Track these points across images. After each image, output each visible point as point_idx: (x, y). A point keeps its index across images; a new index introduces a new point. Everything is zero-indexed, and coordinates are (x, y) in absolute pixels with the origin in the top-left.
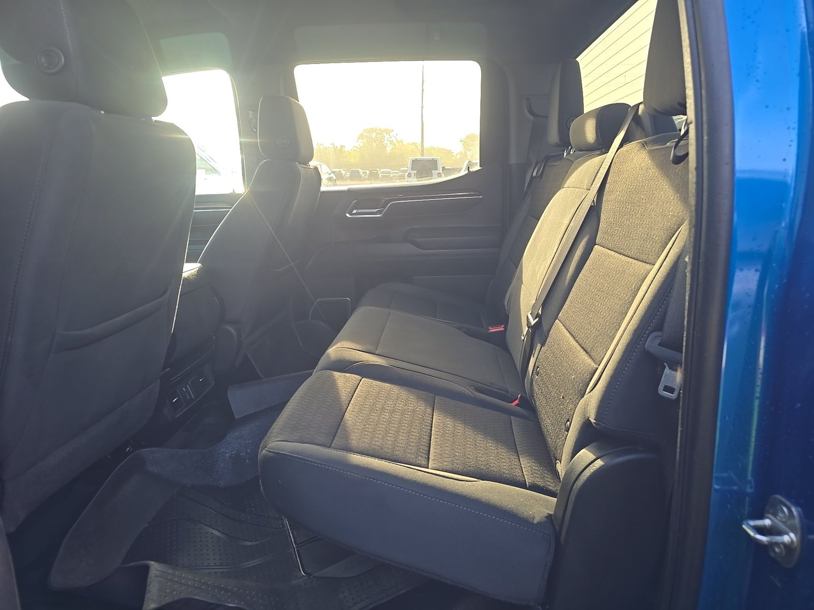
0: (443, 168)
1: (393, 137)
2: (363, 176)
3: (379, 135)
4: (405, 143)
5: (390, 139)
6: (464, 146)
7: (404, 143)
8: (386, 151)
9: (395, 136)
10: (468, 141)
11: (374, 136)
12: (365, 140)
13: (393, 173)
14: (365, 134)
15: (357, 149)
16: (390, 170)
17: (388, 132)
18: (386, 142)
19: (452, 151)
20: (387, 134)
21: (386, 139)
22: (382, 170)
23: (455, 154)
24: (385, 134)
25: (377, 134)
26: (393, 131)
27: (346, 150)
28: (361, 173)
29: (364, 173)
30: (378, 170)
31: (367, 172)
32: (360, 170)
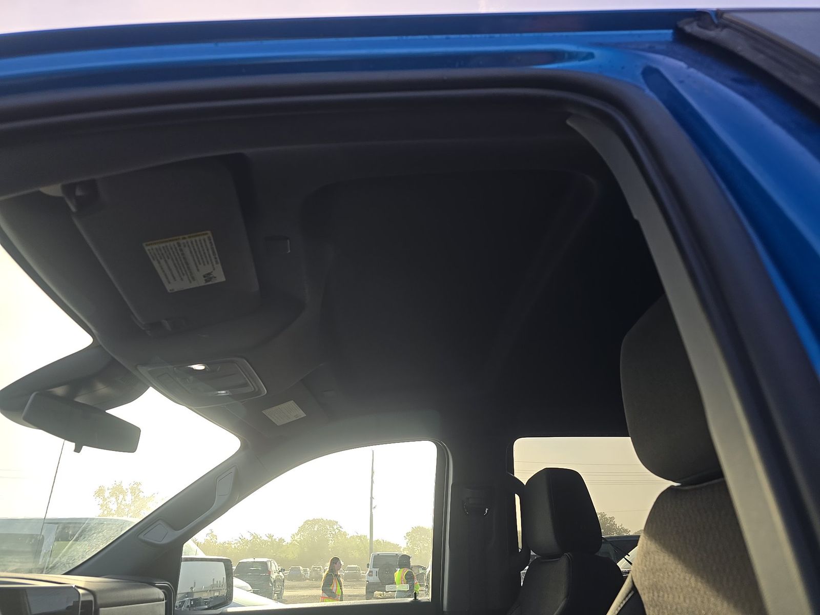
1: (336, 529)
2: (304, 574)
3: (321, 528)
4: (348, 536)
5: (333, 532)
6: (410, 541)
9: (339, 528)
10: (414, 535)
11: (316, 529)
12: (307, 533)
14: (306, 526)
15: (296, 543)
17: (332, 524)
18: (328, 535)
20: (330, 526)
21: (329, 532)
24: (328, 526)
25: (320, 526)
26: (337, 523)
28: (302, 572)
29: (305, 571)
30: (321, 567)
31: (308, 569)
32: (301, 568)
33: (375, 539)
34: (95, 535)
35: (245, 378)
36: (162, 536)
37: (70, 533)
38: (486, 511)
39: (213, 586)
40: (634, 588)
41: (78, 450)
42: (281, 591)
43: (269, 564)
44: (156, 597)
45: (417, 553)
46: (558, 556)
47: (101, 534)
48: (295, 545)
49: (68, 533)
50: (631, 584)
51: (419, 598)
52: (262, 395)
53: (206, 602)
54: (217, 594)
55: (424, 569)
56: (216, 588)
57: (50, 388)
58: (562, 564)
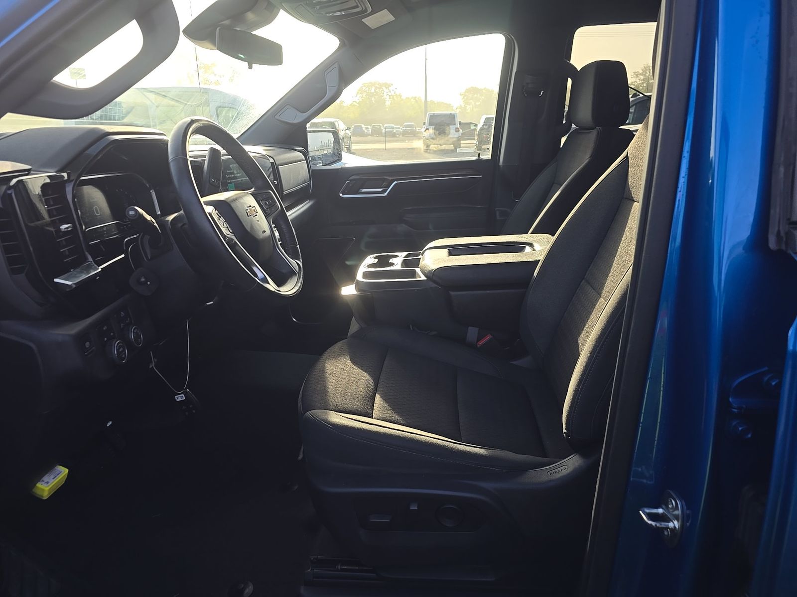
0: (460, 123)
1: (392, 91)
2: (366, 131)
3: (378, 90)
4: (404, 97)
5: (390, 94)
6: (463, 100)
7: (402, 97)
8: (386, 105)
9: (395, 90)
10: (467, 94)
11: (373, 91)
12: (364, 94)
13: (397, 128)
14: (364, 88)
15: (356, 104)
16: (393, 125)
17: (388, 86)
18: (385, 96)
19: (452, 105)
20: (386, 88)
21: (385, 94)
22: (385, 125)
23: (454, 108)
24: (384, 88)
25: (376, 88)
26: (392, 85)
27: (345, 105)
28: (364, 129)
29: (367, 128)
30: (381, 125)
31: (369, 127)
32: (363, 126)
33: (428, 99)
34: (245, 117)
35: (357, 3)
36: (293, 117)
37: (230, 116)
38: (542, 94)
39: (322, 146)
40: (627, 156)
41: (250, 67)
42: (349, 146)
43: (336, 123)
44: (300, 158)
45: (469, 111)
46: (593, 129)
47: (249, 116)
48: (354, 105)
49: (229, 116)
50: (626, 154)
51: (481, 157)
52: (367, 13)
53: (319, 158)
54: (326, 152)
55: (476, 125)
56: (324, 148)
57: (222, 21)
58: (593, 136)
